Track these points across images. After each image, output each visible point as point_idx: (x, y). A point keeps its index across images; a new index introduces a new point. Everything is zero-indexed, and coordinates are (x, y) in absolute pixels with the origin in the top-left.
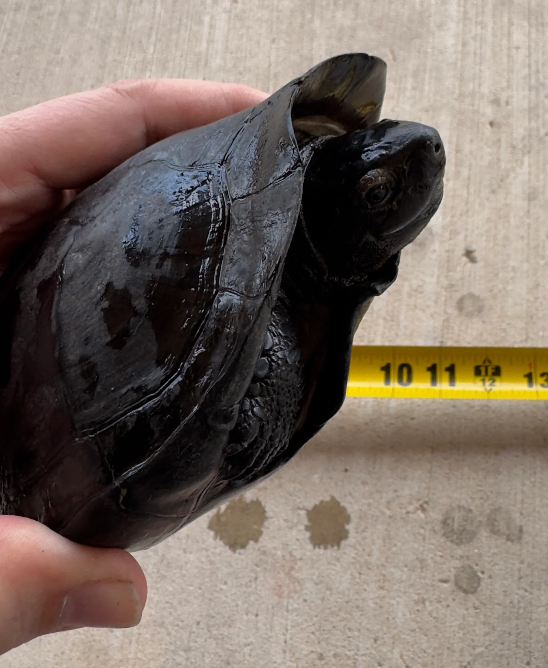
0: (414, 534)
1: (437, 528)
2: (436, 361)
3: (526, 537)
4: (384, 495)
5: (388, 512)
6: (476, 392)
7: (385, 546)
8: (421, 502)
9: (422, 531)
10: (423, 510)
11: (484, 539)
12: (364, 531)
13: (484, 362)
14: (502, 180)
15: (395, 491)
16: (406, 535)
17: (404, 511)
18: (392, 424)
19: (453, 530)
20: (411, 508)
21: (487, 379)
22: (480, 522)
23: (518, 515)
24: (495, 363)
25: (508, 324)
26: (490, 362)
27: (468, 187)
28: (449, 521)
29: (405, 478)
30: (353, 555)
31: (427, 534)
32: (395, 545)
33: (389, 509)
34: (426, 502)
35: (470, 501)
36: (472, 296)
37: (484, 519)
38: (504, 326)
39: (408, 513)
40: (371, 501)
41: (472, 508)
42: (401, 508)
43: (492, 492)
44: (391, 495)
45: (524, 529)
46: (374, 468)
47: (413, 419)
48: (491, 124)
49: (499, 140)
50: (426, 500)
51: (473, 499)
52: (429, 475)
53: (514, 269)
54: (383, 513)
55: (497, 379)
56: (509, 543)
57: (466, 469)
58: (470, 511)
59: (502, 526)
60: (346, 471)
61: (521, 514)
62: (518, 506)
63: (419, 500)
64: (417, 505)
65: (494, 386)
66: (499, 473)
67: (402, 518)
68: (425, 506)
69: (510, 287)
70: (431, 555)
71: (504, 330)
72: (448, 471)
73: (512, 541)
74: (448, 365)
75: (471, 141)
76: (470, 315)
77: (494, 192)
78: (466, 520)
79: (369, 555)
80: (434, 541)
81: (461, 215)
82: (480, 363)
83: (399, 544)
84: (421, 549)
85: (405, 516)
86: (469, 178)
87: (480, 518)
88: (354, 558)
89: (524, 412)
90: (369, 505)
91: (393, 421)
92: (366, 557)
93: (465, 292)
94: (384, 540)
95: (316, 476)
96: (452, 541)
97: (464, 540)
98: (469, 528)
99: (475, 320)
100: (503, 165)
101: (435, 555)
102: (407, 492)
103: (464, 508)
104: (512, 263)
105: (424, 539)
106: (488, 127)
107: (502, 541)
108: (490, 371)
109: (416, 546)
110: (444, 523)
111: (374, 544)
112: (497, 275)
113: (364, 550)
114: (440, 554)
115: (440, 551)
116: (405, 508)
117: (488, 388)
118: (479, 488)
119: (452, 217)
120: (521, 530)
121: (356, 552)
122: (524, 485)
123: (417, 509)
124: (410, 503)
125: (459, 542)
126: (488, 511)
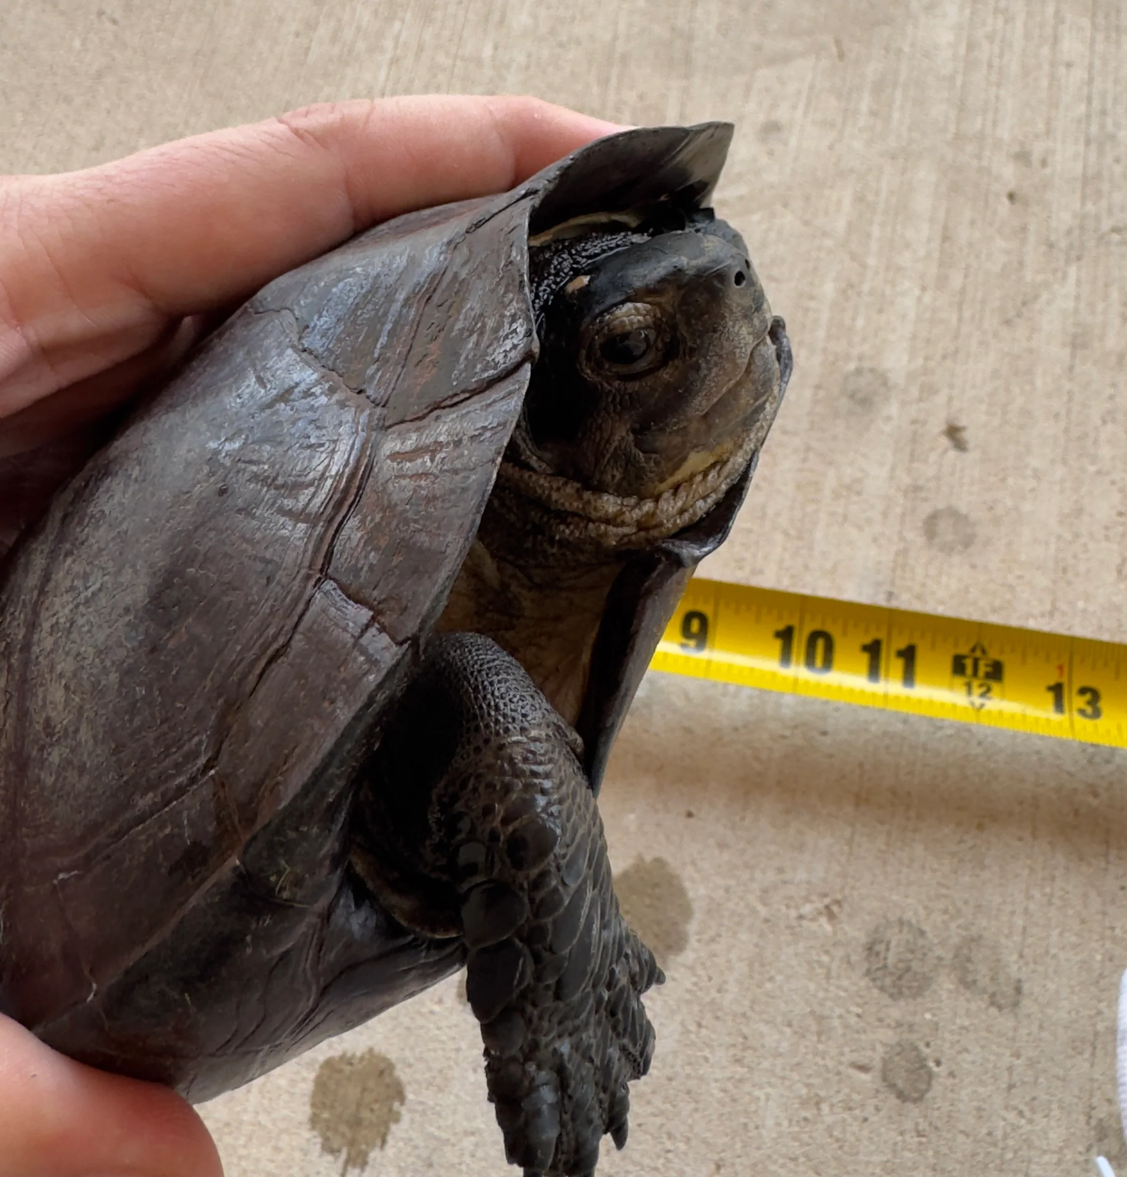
0: (809, 963)
1: (854, 958)
2: (881, 635)
3: (1027, 1004)
4: (758, 875)
5: (763, 911)
6: (954, 706)
7: (751, 977)
8: (827, 901)
9: (825, 959)
10: (831, 916)
11: (944, 996)
12: (713, 940)
13: (973, 650)
14: (1024, 304)
15: (781, 870)
16: (794, 962)
17: (793, 913)
18: (784, 737)
19: (885, 967)
20: (807, 909)
21: (975, 684)
22: (940, 959)
23: (1015, 957)
24: (994, 654)
25: (1020, 577)
26: (984, 652)
27: (960, 306)
28: (881, 948)
29: (801, 848)
30: (689, 985)
31: (834, 966)
32: (771, 979)
33: (765, 904)
34: (838, 902)
35: (922, 912)
36: (953, 513)
37: (948, 956)
38: (1011, 579)
39: (801, 917)
40: (732, 882)
41: (926, 928)
42: (788, 907)
43: (966, 902)
44: (771, 877)
45: (1026, 987)
46: (743, 819)
47: (824, 733)
48: (1011, 197)
49: (1024, 229)
50: (839, 897)
51: (929, 911)
52: (846, 848)
53: (1037, 475)
54: (754, 911)
55: (995, 686)
56: (993, 1011)
57: (919, 849)
58: (922, 933)
59: (982, 974)
60: (690, 815)
61: (1021, 956)
62: (1017, 938)
63: (825, 895)
64: (820, 905)
65: (990, 698)
66: (983, 867)
67: (789, 927)
68: (835, 909)
69: (1027, 507)
70: (838, 1011)
71: (1011, 588)
72: (884, 847)
73: (1000, 1008)
74: (902, 644)
75: (973, 223)
76: (948, 549)
77: (1008, 322)
78: (912, 952)
79: (719, 991)
80: (845, 983)
81: (944, 357)
82: (964, 650)
83: (779, 978)
84: (821, 994)
85: (794, 923)
86: (963, 291)
87: (939, 952)
88: (689, 991)
89: (1038, 752)
90: (727, 890)
91: (787, 733)
92: (714, 994)
93: (941, 506)
94: (751, 965)
95: (632, 817)
96: (882, 989)
97: (906, 991)
98: (915, 965)
99: (956, 559)
100: (1029, 276)
101: (848, 1012)
102: (801, 875)
103: (910, 924)
104: (1034, 462)
105: (828, 977)
106: (1005, 201)
107: (979, 1004)
108: (982, 669)
109: (812, 986)
110: (870, 949)
111: (730, 969)
112: (1003, 480)
113: (710, 979)
114: (859, 1011)
115: (858, 1005)
116: (797, 908)
117: (978, 701)
118: (944, 891)
119: (927, 359)
120: (1018, 990)
121: (694, 979)
122: (1029, 897)
123: (820, 913)
124: (807, 900)
125: (896, 994)
126: (955, 940)
